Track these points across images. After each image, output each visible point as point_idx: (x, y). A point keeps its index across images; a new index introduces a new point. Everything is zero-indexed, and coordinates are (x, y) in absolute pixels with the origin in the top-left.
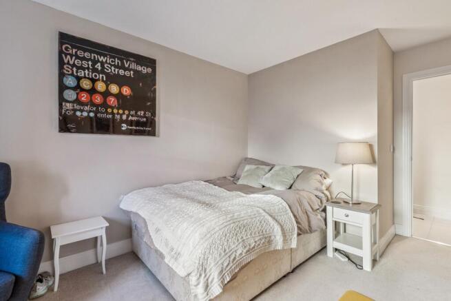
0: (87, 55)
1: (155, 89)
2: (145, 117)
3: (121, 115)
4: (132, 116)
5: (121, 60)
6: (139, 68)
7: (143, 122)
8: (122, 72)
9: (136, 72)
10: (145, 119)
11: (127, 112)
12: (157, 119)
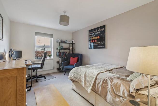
0: (92, 32)
1: (105, 34)
2: (102, 43)
3: (97, 44)
4: (100, 43)
5: (97, 30)
6: (101, 30)
7: (102, 45)
8: (97, 33)
9: (100, 31)
10: (102, 44)
11: (98, 43)
12: (105, 43)
